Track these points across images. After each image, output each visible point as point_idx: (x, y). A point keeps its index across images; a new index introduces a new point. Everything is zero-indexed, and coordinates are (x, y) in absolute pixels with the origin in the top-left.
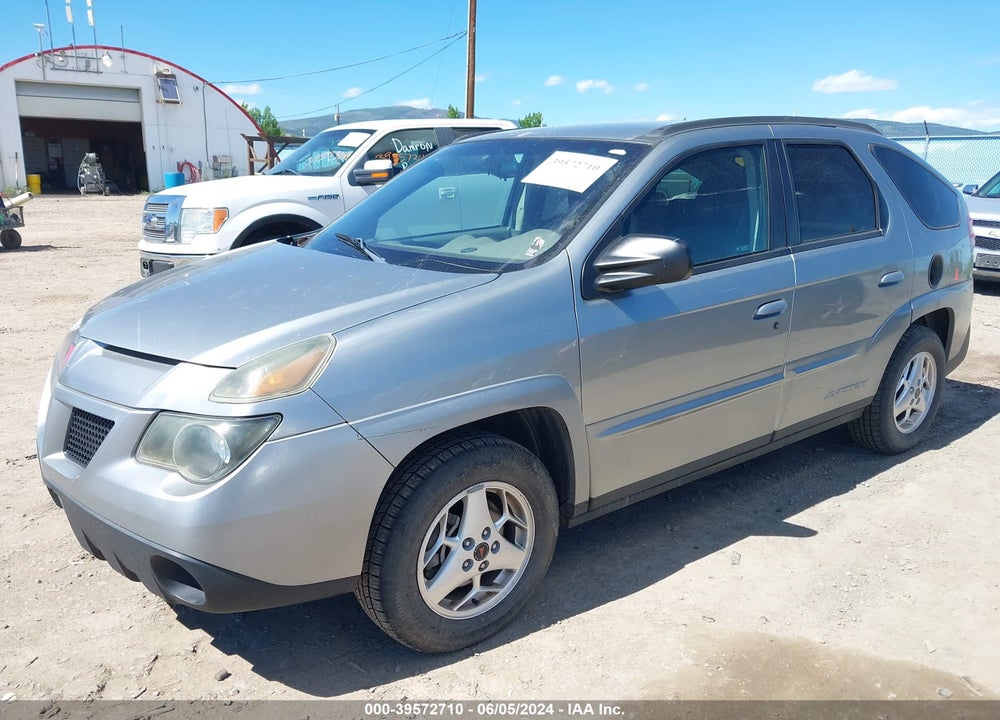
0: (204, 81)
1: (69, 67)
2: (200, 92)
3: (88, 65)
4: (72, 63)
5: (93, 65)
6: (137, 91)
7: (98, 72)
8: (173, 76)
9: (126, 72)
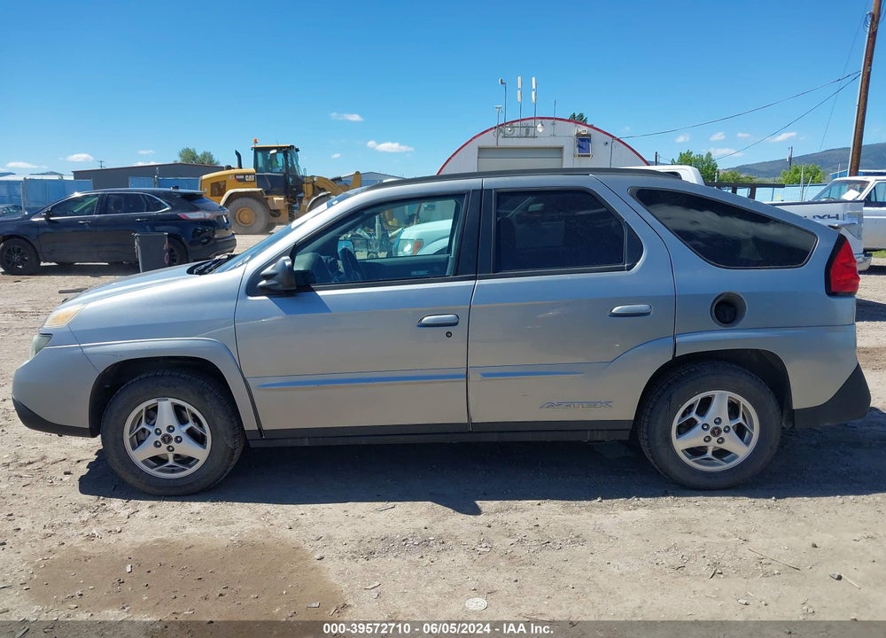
0: (613, 137)
1: (515, 135)
2: (609, 147)
3: (527, 131)
4: (517, 131)
5: (531, 132)
6: (560, 149)
7: (534, 137)
8: (589, 135)
9: (554, 136)
